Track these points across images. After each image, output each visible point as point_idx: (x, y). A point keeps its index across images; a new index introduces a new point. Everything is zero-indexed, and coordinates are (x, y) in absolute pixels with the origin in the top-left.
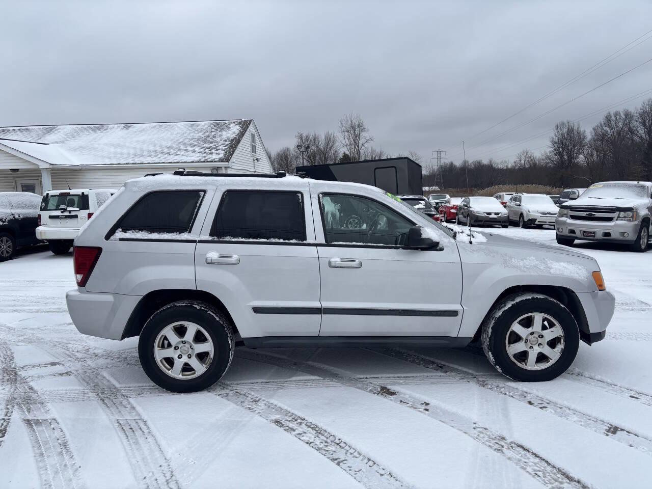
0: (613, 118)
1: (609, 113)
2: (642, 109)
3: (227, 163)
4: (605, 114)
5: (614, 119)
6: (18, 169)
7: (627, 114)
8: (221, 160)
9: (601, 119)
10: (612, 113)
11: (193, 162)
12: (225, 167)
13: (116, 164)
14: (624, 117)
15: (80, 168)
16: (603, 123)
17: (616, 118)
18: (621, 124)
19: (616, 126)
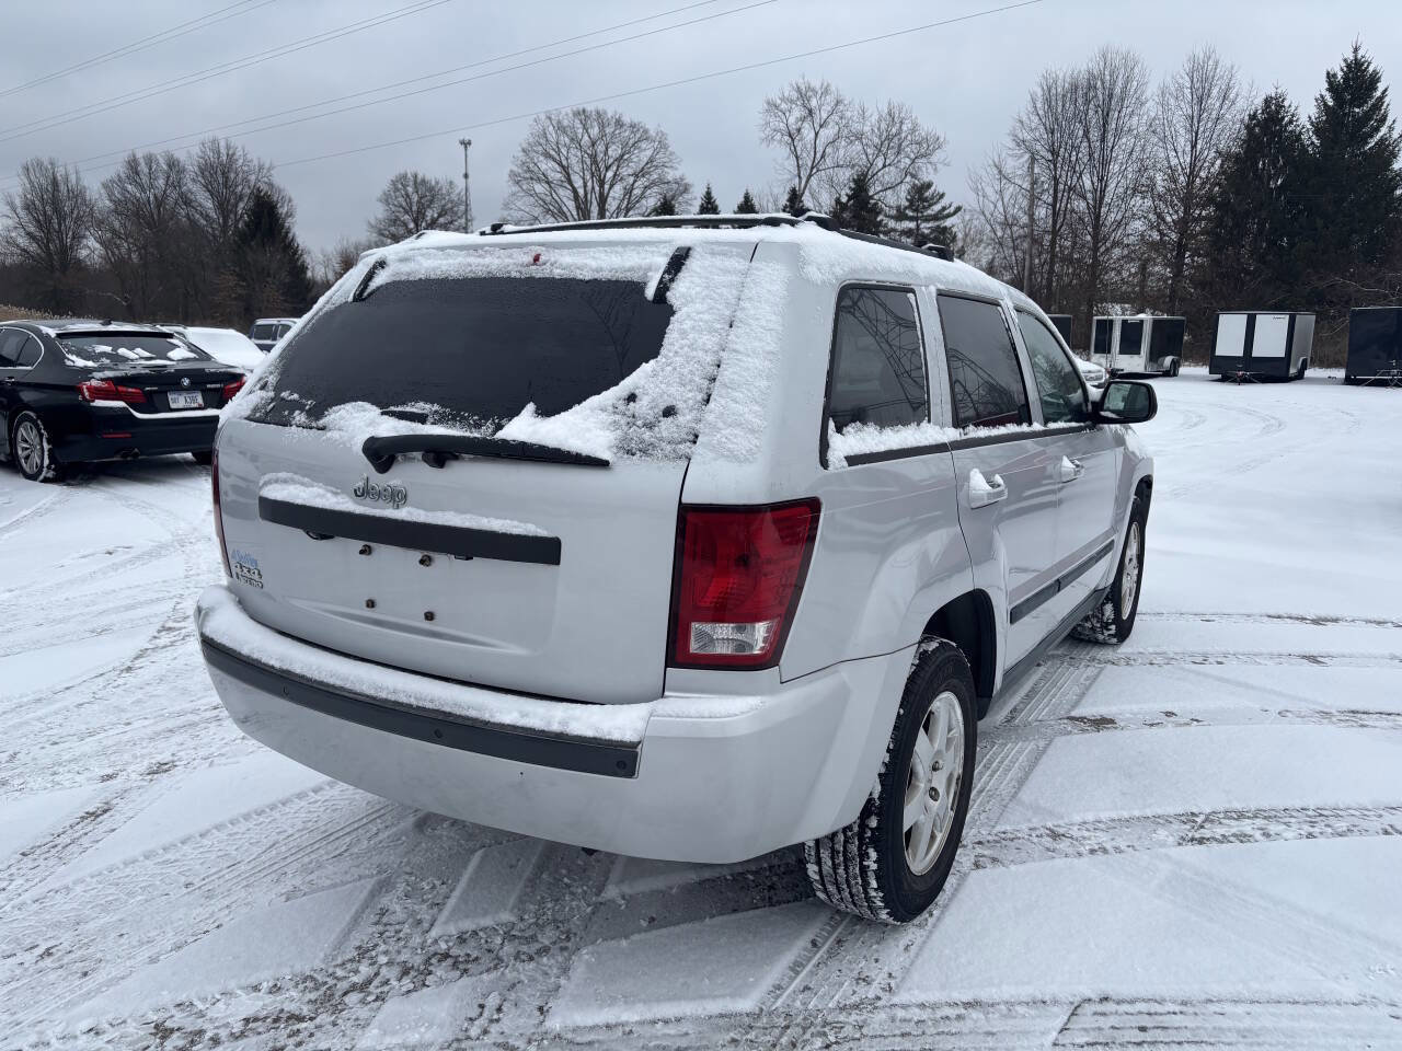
0: (143, 168)
1: (134, 156)
2: (203, 158)
4: (125, 156)
5: (146, 170)
7: (172, 164)
9: (118, 168)
10: (139, 155)
14: (165, 167)
16: (123, 176)
17: (150, 169)
18: (161, 182)
19: (152, 186)
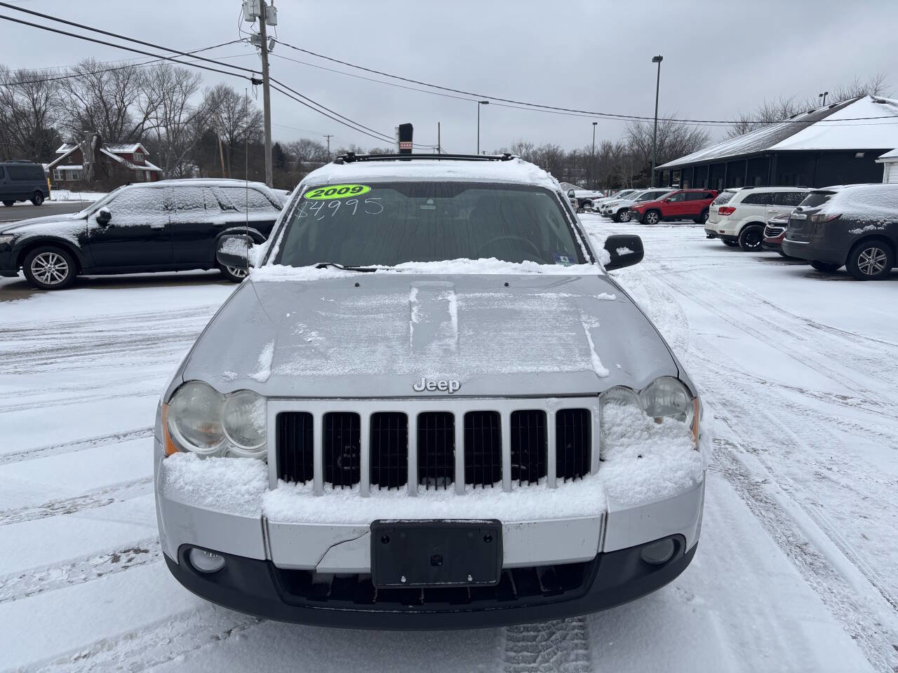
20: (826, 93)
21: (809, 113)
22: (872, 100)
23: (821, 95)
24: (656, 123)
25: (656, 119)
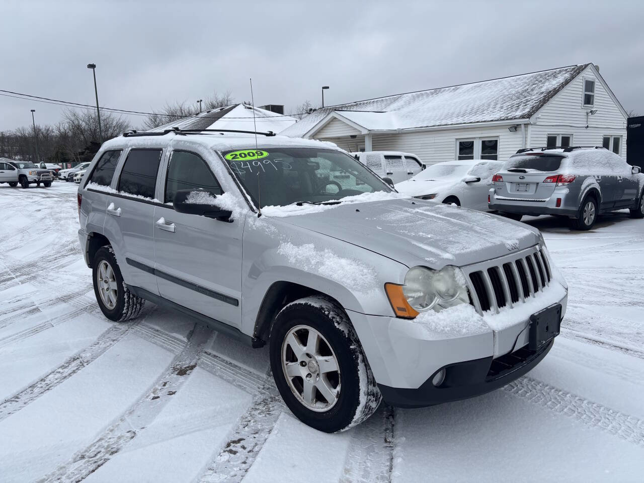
3: (528, 119)
6: (356, 136)
8: (523, 117)
11: (492, 121)
12: (525, 124)
13: (425, 127)
15: (398, 132)
20: (201, 101)
21: (207, 112)
22: (244, 107)
23: (198, 102)
24: (98, 110)
25: (98, 107)
